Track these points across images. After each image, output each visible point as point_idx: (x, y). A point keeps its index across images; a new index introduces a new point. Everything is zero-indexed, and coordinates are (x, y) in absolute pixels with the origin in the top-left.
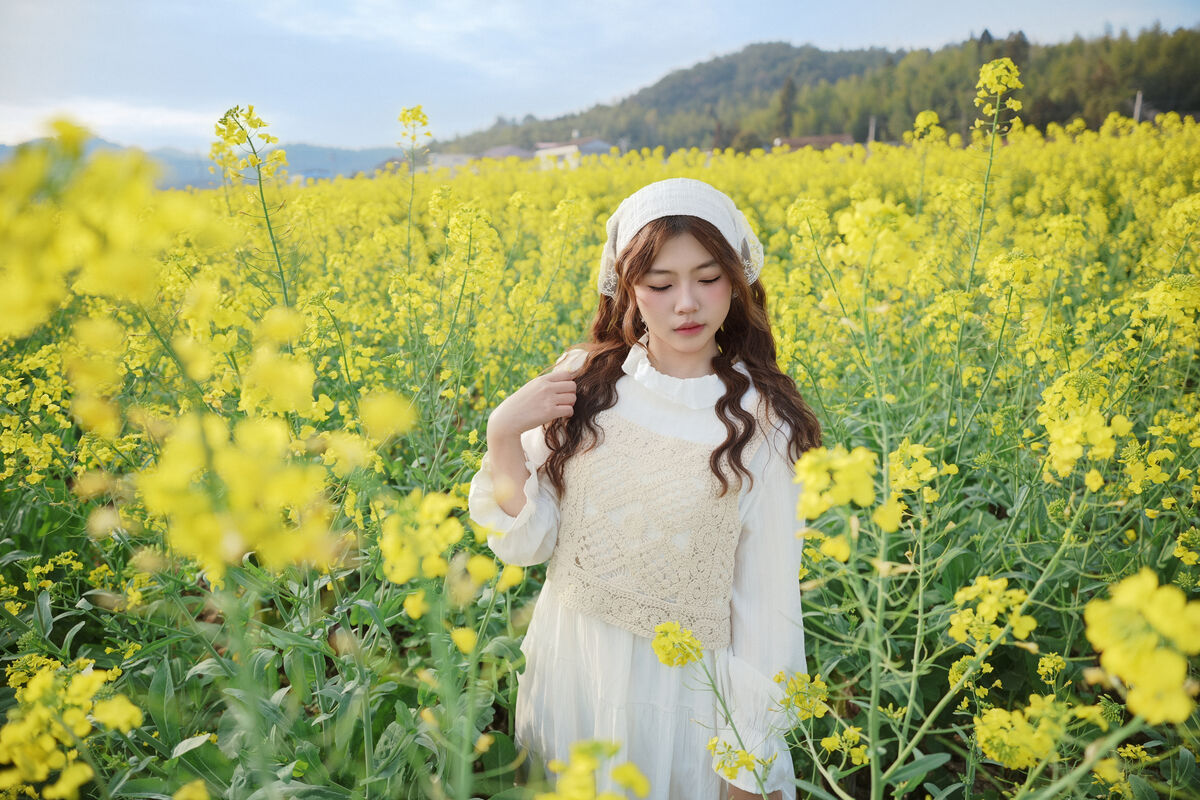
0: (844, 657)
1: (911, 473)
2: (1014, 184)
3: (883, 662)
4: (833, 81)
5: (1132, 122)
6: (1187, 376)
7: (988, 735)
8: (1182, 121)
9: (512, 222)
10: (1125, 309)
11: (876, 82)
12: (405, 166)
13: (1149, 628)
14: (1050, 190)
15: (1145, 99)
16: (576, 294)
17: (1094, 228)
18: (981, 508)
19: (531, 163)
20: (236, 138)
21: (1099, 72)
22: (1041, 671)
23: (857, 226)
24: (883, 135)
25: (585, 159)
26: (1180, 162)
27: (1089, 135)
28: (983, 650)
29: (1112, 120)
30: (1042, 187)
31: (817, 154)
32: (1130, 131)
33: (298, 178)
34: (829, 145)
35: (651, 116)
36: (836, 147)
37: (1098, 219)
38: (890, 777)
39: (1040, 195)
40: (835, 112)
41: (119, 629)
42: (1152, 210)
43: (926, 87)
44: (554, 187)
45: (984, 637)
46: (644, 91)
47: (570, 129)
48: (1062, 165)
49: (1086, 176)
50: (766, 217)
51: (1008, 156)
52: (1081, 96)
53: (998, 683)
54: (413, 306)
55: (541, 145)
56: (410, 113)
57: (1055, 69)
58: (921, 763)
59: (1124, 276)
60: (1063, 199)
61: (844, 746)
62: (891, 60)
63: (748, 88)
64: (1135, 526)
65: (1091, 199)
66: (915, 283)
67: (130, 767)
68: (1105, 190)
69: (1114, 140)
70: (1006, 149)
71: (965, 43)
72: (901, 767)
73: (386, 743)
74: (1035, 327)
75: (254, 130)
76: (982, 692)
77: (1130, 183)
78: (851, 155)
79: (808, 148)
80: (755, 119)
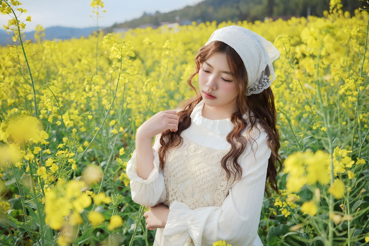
19: (157, 30)
20: (7, 11)
23: (312, 35)
24: (314, 13)
25: (181, 28)
31: (284, 23)
34: (290, 19)
35: (210, 10)
36: (293, 19)
40: (292, 5)
47: (175, 16)
55: (162, 23)
56: (96, 2)
75: (15, 7)
78: (300, 23)
79: (280, 20)
80: (256, 9)
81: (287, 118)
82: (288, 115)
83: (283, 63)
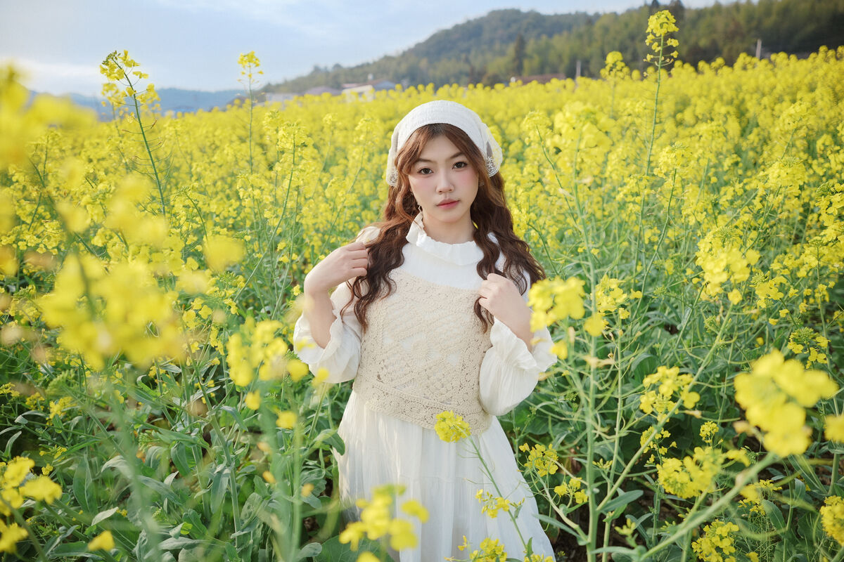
0: (570, 432)
1: (610, 299)
2: (676, 104)
3: (595, 429)
4: (550, 35)
5: (755, 60)
6: (794, 232)
7: (666, 476)
8: (789, 58)
9: (327, 139)
10: (753, 185)
11: (580, 36)
12: (248, 101)
13: (779, 390)
14: (700, 107)
15: (763, 45)
16: (374, 188)
17: (731, 133)
18: (659, 326)
19: (339, 98)
20: (116, 75)
21: (732, 27)
22: (703, 434)
23: (568, 122)
24: (586, 73)
25: (378, 93)
26: (788, 87)
27: (726, 69)
28: (663, 419)
29: (743, 58)
30: (696, 106)
31: (541, 87)
32: (754, 66)
33: (170, 113)
34: (549, 81)
35: (424, 63)
36: (554, 81)
37: (734, 127)
38: (602, 509)
39: (694, 111)
40: (552, 57)
41: (49, 438)
42: (769, 120)
43: (615, 39)
44: (356, 114)
45: (663, 410)
46: (418, 45)
47: (366, 74)
48: (709, 91)
49: (725, 98)
50: (507, 132)
51: (672, 85)
52: (720, 43)
53: (674, 444)
54: (256, 197)
55: (347, 85)
56: (246, 58)
57: (703, 25)
58: (623, 497)
59: (752, 166)
60: (710, 113)
61: (570, 491)
62: (590, 21)
63: (491, 42)
64: (762, 334)
65: (728, 113)
66: (611, 172)
67: (60, 534)
68: (738, 107)
69: (743, 72)
70: (670, 80)
71: (641, 8)
72: (609, 502)
73: (249, 507)
74: (693, 200)
75: (129, 69)
76: (663, 450)
77: (754, 101)
78: (565, 87)
79: (534, 83)
80: (497, 64)
81: (541, 236)
82: (544, 232)
83: (536, 154)
